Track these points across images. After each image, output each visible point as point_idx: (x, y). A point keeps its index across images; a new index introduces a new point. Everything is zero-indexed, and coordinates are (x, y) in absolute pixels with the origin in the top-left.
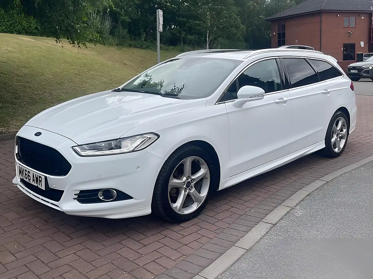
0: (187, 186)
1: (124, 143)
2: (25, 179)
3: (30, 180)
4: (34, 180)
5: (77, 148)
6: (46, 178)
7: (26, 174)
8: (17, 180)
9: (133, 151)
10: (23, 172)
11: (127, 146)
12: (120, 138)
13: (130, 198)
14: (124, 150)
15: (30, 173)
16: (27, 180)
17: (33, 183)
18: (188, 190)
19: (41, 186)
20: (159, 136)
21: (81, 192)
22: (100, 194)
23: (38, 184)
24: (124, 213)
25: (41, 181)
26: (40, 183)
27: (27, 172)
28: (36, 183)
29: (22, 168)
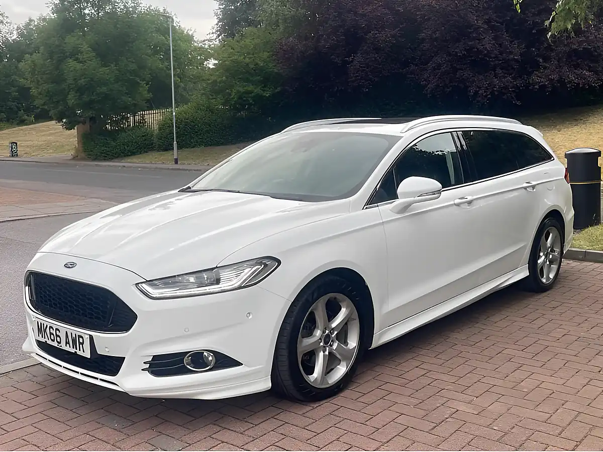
0: (326, 343)
1: (224, 275)
2: (50, 342)
3: (59, 343)
4: (67, 343)
5: (144, 285)
6: (91, 337)
7: (51, 334)
8: (30, 345)
9: (240, 288)
10: (45, 331)
11: (230, 280)
12: (217, 267)
13: (238, 364)
14: (223, 286)
15: (59, 332)
16: (55, 344)
17: (67, 348)
18: (327, 348)
19: (84, 352)
20: (279, 262)
21: (155, 358)
22: (186, 360)
23: (76, 349)
24: (229, 389)
25: (83, 344)
26: (81, 346)
27: (53, 330)
28: (73, 348)
29: (43, 324)
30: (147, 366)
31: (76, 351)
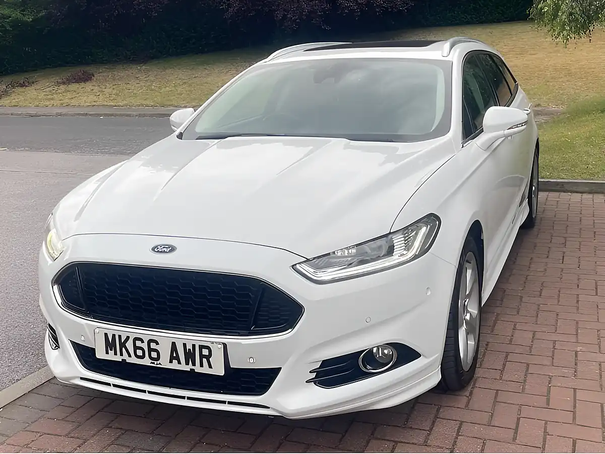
2: (133, 360)
3: (158, 358)
4: (174, 357)
5: (303, 266)
6: (225, 345)
7: (136, 348)
9: (416, 257)
10: (123, 345)
12: (390, 233)
13: (417, 356)
14: (397, 257)
15: (157, 343)
16: (146, 362)
17: (175, 366)
19: (210, 367)
20: (439, 220)
21: (325, 363)
23: (194, 364)
25: (208, 357)
26: (205, 360)
27: (143, 342)
28: (187, 364)
29: (120, 336)
30: (314, 375)
31: (193, 367)
